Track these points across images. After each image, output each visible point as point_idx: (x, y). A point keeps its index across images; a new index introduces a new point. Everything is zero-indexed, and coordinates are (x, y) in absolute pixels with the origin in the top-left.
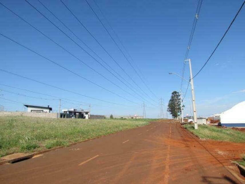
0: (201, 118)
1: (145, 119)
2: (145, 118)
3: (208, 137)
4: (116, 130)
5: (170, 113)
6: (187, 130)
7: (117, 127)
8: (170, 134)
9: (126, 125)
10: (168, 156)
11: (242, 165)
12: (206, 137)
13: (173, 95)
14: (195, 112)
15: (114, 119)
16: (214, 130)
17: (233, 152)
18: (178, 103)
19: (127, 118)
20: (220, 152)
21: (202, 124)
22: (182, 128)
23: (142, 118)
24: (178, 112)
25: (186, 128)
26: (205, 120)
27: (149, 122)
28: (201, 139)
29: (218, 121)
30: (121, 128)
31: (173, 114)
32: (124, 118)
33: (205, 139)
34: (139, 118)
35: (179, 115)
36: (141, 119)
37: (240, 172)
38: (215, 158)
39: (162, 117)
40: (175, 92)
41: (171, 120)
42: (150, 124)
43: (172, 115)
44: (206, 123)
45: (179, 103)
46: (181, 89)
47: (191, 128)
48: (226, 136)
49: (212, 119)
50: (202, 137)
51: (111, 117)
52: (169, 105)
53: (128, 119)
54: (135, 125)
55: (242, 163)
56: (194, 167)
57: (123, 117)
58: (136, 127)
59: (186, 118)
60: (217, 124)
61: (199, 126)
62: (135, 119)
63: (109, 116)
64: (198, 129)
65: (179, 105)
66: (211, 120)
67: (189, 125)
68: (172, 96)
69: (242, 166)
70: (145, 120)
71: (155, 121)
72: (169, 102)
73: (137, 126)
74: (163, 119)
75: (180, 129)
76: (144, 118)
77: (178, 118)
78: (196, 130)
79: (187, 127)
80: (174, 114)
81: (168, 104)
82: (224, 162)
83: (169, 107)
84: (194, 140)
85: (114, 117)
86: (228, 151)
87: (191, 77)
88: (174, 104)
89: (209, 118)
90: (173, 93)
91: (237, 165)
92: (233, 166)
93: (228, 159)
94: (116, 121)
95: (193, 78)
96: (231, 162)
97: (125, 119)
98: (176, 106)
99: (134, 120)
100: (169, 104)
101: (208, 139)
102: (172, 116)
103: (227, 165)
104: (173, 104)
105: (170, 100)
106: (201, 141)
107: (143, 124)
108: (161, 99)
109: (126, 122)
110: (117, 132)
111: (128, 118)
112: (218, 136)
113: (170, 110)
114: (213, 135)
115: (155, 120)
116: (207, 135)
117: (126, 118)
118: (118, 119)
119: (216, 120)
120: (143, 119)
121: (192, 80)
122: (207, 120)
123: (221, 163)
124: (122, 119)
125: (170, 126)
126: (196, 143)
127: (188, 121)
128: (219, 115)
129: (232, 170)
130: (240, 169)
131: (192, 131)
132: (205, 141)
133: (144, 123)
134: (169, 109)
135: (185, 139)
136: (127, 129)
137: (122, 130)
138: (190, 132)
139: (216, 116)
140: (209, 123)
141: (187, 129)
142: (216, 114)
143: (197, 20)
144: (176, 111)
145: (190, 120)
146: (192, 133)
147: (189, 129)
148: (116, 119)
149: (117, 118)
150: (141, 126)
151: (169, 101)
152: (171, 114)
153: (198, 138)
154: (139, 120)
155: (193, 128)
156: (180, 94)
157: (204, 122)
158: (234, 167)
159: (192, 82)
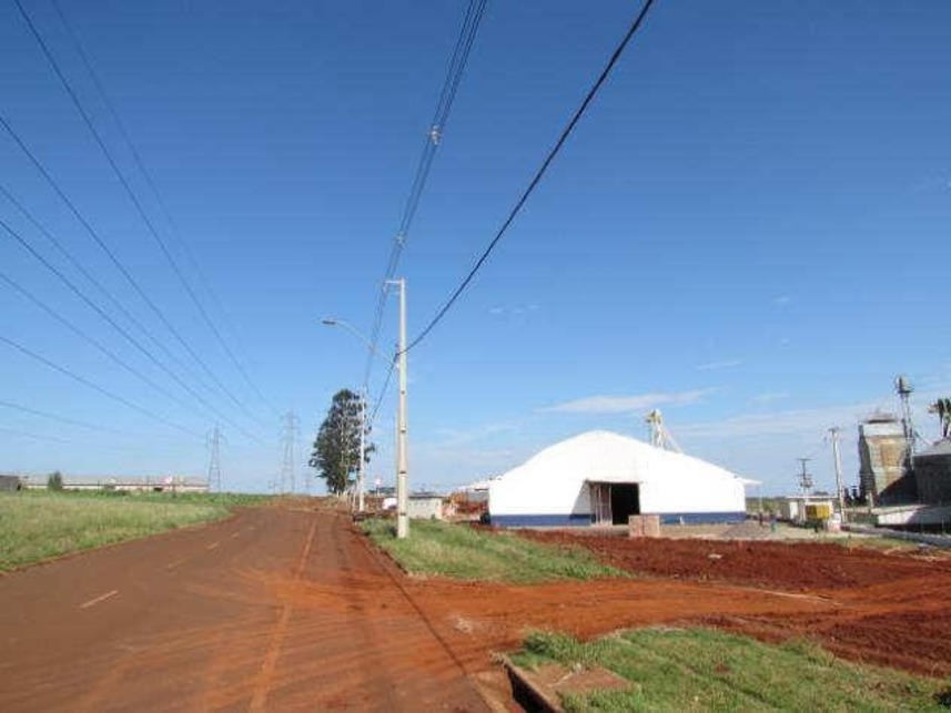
0: (427, 496)
1: (213, 494)
2: (217, 491)
3: (436, 566)
4: (61, 546)
5: (322, 471)
6: (371, 540)
7: (69, 531)
8: (303, 560)
9: (119, 523)
10: (274, 655)
11: (521, 665)
12: (429, 566)
13: (338, 406)
14: (402, 473)
15: (68, 491)
16: (460, 542)
17: (502, 618)
18: (352, 435)
19: (133, 488)
20: (465, 624)
21: (428, 516)
22: (354, 533)
23: (201, 490)
24: (351, 470)
25: (367, 534)
26: (440, 502)
27: (227, 508)
28: (411, 574)
29: (483, 506)
30: (89, 536)
31: (330, 478)
32: (118, 488)
33: (424, 577)
34: (191, 489)
35: (351, 482)
36: (196, 494)
37: (511, 691)
38: (445, 646)
39: (287, 490)
40: (346, 395)
41: (319, 500)
42: (232, 515)
43: (325, 480)
44: (444, 514)
45: (356, 436)
46: (366, 385)
47: (385, 533)
48: (493, 562)
49: (465, 500)
50: (416, 569)
51: (55, 483)
52: (319, 444)
53: (138, 494)
54: (161, 522)
55: (521, 659)
56: (362, 690)
57: (113, 486)
58: (164, 530)
59: (379, 495)
60: (476, 517)
61: (414, 524)
62: (170, 496)
63: (45, 480)
64: (408, 537)
65: (357, 443)
66: (460, 503)
67: (381, 523)
68: (334, 408)
69: (518, 671)
70: (212, 498)
71: (256, 505)
72: (321, 429)
73: (173, 526)
74: (288, 494)
75: (345, 538)
76: (213, 489)
77: (345, 493)
78: (401, 540)
79: (373, 530)
80: (334, 477)
81: (315, 440)
82: (470, 660)
83: (316, 450)
84: (389, 580)
85: (68, 483)
86: (489, 615)
87: (403, 346)
88: (338, 440)
89: (454, 495)
90: (337, 398)
91: (506, 666)
92: (493, 671)
93: (484, 648)
94: (71, 502)
95: (408, 349)
96: (491, 656)
97: (123, 493)
98: (343, 449)
99: (164, 500)
100: (319, 439)
101: (436, 574)
102: (328, 483)
103: (478, 671)
104: (333, 441)
105: (326, 424)
106: (409, 583)
107: (199, 519)
108: (291, 417)
109: (122, 509)
110: (64, 557)
111: (141, 490)
112: (468, 564)
113: (321, 459)
114: (454, 560)
115: (256, 498)
116: (434, 561)
117: (126, 488)
118: (87, 493)
119: (475, 503)
120: (207, 495)
121: (403, 358)
122: (447, 501)
123: (459, 664)
124: (109, 492)
125: (311, 525)
126: (394, 592)
127: (381, 506)
128: (484, 486)
129: (490, 685)
130: (513, 683)
131: (386, 544)
132: (425, 584)
133: (205, 511)
134: (316, 457)
135: (357, 577)
136: (120, 539)
137: (91, 546)
138: (380, 547)
139: (477, 490)
140: (451, 511)
141: (371, 536)
142: (477, 481)
143: (435, 147)
144: (341, 464)
145: (388, 503)
146: (386, 553)
147: (377, 537)
148: (77, 491)
149: (81, 488)
150: (186, 525)
151: (319, 427)
152: (324, 475)
153: (401, 571)
154: (187, 497)
155: (394, 532)
156: (362, 401)
157: (434, 509)
158: (498, 674)
159: (402, 364)
